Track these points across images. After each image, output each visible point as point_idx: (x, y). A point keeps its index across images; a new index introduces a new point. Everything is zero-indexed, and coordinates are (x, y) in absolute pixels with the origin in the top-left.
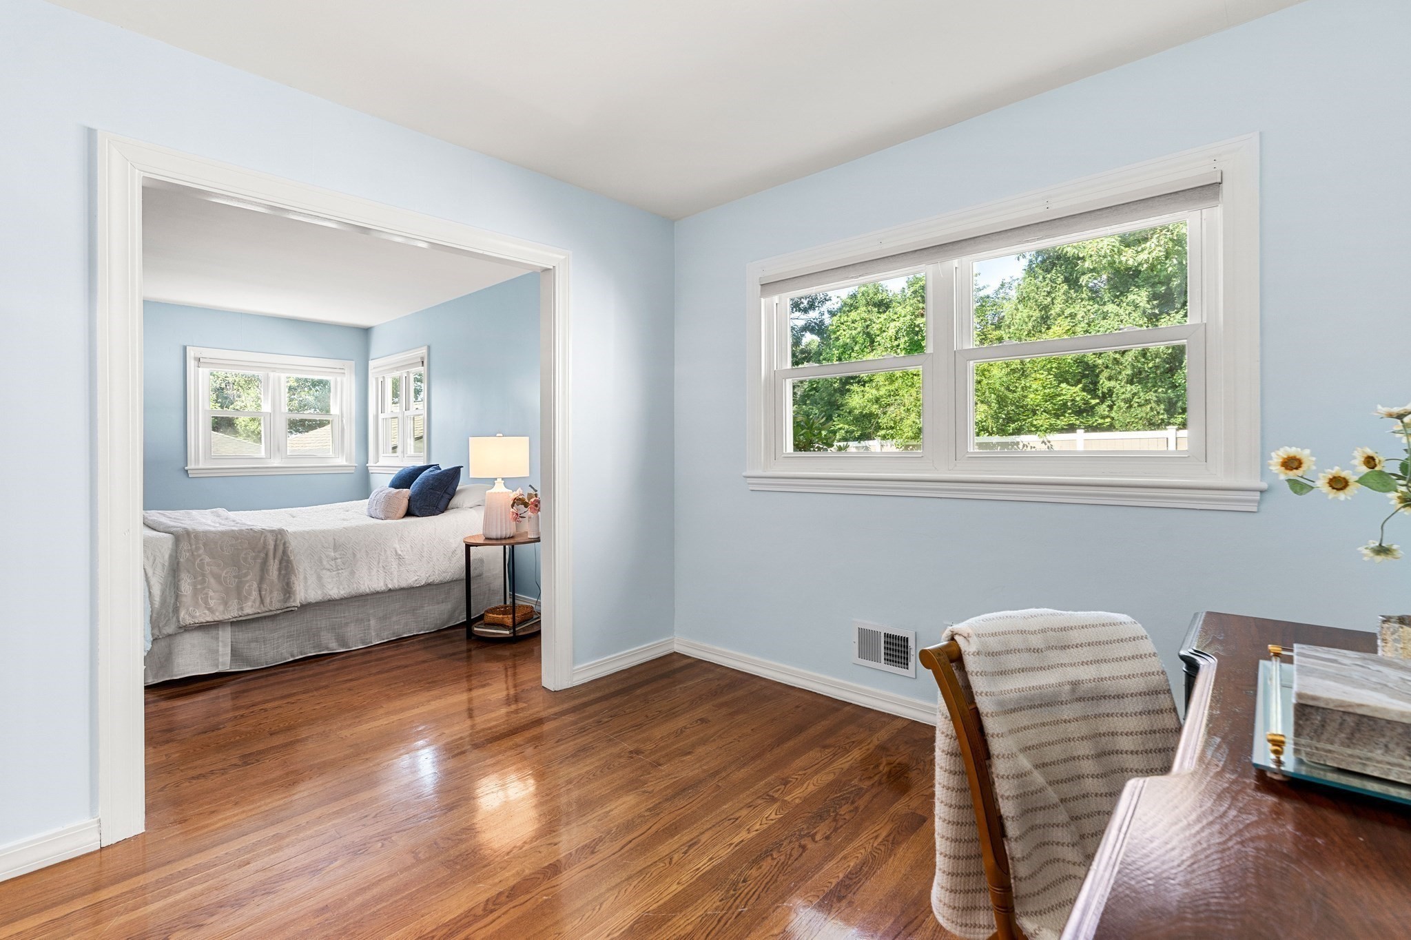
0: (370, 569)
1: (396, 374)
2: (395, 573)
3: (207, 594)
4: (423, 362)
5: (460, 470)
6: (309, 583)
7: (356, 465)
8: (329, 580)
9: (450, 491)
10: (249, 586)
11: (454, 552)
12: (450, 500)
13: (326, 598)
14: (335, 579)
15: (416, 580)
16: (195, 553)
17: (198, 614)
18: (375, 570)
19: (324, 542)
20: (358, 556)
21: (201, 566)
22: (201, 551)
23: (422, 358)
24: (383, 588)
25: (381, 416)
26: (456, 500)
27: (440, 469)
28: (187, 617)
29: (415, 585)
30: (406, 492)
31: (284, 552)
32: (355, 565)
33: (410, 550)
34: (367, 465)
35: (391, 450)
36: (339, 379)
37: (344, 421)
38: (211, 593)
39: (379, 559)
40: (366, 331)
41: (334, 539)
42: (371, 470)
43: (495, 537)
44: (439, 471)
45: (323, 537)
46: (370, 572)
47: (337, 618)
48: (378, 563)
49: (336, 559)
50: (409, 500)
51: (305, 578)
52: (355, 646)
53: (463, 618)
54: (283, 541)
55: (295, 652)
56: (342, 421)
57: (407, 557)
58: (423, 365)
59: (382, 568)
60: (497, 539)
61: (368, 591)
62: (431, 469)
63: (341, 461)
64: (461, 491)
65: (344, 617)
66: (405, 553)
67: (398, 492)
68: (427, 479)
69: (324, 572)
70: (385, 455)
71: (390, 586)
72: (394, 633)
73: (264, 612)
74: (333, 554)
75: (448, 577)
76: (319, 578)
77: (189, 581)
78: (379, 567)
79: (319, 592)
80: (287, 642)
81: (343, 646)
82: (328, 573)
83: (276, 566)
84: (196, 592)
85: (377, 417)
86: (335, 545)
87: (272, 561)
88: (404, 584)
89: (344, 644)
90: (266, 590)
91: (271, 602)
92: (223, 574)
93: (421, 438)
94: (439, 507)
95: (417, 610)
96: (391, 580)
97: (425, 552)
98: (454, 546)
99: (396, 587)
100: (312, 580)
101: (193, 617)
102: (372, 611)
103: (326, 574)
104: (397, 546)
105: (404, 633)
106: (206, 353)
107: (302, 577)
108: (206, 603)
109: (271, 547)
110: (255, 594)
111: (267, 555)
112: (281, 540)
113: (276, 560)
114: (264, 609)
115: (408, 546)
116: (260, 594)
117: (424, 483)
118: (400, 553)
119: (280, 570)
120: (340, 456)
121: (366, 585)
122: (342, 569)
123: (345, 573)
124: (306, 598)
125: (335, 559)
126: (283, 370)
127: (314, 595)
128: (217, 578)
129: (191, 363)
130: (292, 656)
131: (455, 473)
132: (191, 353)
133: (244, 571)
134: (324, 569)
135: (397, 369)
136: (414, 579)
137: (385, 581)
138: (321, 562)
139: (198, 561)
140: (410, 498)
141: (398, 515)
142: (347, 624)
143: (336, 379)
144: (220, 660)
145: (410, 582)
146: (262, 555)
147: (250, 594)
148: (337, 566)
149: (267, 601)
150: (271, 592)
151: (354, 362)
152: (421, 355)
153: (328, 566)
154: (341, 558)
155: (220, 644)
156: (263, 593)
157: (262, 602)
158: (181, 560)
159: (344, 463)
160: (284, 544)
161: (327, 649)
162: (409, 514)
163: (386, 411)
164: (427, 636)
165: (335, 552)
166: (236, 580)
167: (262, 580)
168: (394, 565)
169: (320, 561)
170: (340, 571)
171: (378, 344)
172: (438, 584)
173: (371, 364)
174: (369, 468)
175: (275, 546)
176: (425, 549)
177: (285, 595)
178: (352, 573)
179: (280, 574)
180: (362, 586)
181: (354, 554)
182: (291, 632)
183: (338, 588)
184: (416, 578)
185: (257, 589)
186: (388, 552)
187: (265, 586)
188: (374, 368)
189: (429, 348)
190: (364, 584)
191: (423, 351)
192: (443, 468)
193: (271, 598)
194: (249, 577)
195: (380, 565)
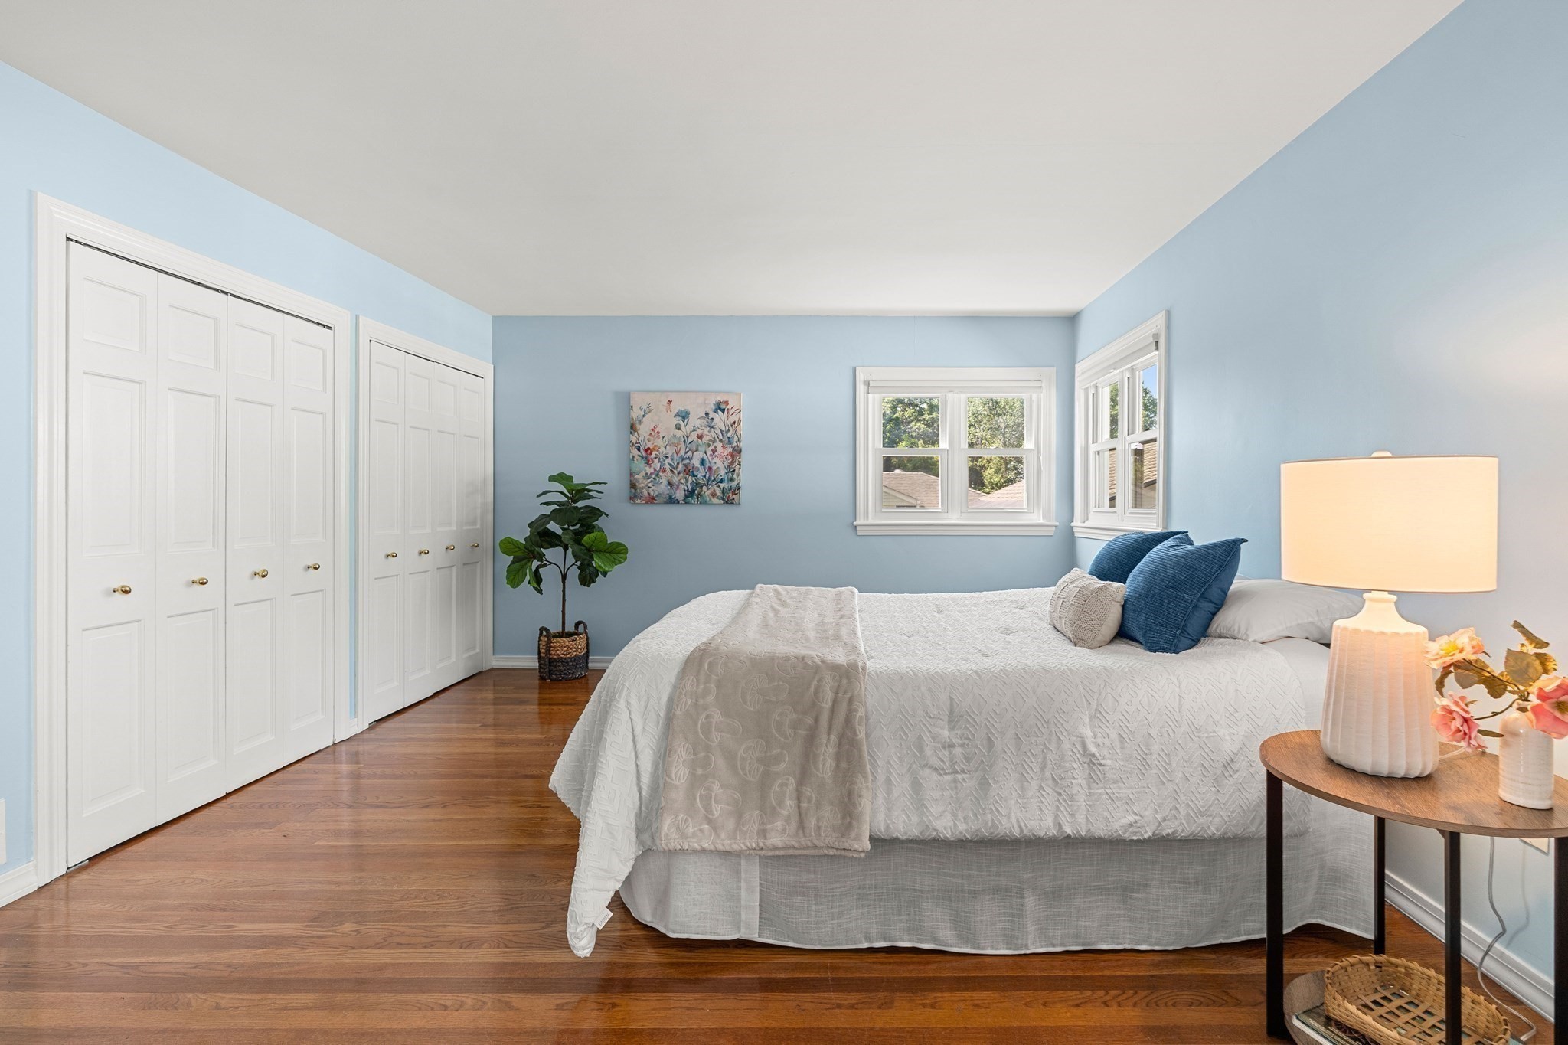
0: (1023, 780)
1: (1114, 375)
2: (1082, 798)
3: (709, 789)
4: (1157, 342)
5: (1239, 550)
6: (895, 793)
7: (1057, 524)
8: (936, 795)
9: (1214, 593)
10: (782, 785)
11: (1228, 764)
12: (1214, 614)
13: (927, 835)
14: (947, 794)
15: (1131, 825)
16: (701, 702)
17: (691, 830)
18: (1034, 784)
19: (929, 703)
20: (999, 746)
21: (707, 730)
22: (710, 698)
23: (1156, 336)
24: (1053, 832)
25: (1093, 448)
26: (1226, 619)
27: (1191, 544)
28: (673, 832)
29: (1127, 836)
30: (1118, 588)
31: (849, 721)
32: (991, 767)
33: (1117, 744)
34: (1072, 524)
35: (1107, 503)
36: (1034, 396)
37: (1041, 458)
38: (717, 789)
39: (1045, 759)
40: (1072, 320)
41: (951, 699)
42: (1078, 532)
43: (1368, 769)
44: (1189, 548)
45: (930, 690)
46: (1023, 789)
47: (953, 876)
48: (1043, 769)
49: (952, 746)
50: (1123, 607)
51: (888, 781)
52: (992, 947)
53: (1256, 928)
54: (848, 695)
55: (873, 931)
56: (1039, 458)
57: (1108, 762)
58: (1157, 349)
59: (1050, 782)
60: (1376, 778)
61: (1016, 833)
62: (1171, 541)
63: (1037, 518)
64: (1242, 595)
65: (969, 876)
66: (1105, 752)
67: (1101, 589)
68: (1162, 564)
69: (927, 771)
70: (1097, 509)
71: (1068, 830)
72: (1077, 936)
73: (804, 848)
74: (946, 733)
75: (1213, 827)
76: (916, 786)
77: (684, 757)
78: (1042, 780)
79: (915, 819)
80: (858, 907)
81: (966, 942)
82: (935, 776)
83: (831, 750)
84: (695, 781)
85: (1086, 449)
86: (951, 712)
87: (824, 736)
88: (1100, 830)
89: (966, 937)
90: (810, 801)
91: (819, 827)
92: (741, 753)
93: (1154, 482)
94: (1190, 630)
95: (1132, 891)
96: (1072, 815)
97: (1155, 756)
98: (1229, 747)
99: (1083, 833)
100: (902, 787)
101: (684, 836)
102: (1027, 876)
103: (929, 778)
104: (1088, 732)
105: (1102, 940)
106: (877, 374)
107: (881, 778)
108: (708, 808)
109: (827, 705)
110: (790, 803)
111: (817, 720)
112: (845, 692)
113: (833, 737)
114: (804, 841)
115: (1113, 734)
116: (799, 807)
117: (1154, 572)
118: (1093, 749)
119: (838, 757)
120: (1035, 509)
121: (1014, 820)
122: (963, 772)
123: (969, 783)
124: (888, 827)
125: (950, 746)
126: (963, 389)
127: (903, 824)
128: (730, 757)
129: (861, 388)
130: (868, 938)
131: (1227, 554)
132: (861, 376)
133: (774, 752)
134: (925, 766)
135: (1114, 366)
136: (1125, 821)
137: (1056, 816)
138: (921, 749)
139: (702, 719)
140: (1126, 601)
141: (1100, 637)
142: (974, 893)
143: (1031, 396)
144: (743, 917)
145: (1116, 826)
146: (809, 720)
147: (781, 803)
148: (953, 763)
149: (811, 823)
150: (818, 806)
151: (1054, 370)
152: (1153, 331)
153: (934, 761)
154: (962, 745)
155: (743, 884)
156: (804, 805)
157: (801, 826)
158: (678, 713)
159: (1041, 521)
160: (851, 701)
161: (935, 940)
162: (1123, 634)
163: (1100, 441)
164: (1157, 958)
165: (952, 728)
166: (762, 768)
167: (803, 777)
168: (1080, 778)
169: (920, 746)
170: (959, 777)
171: (1087, 333)
172: (1185, 841)
173: (1079, 368)
174: (1075, 530)
175: (835, 702)
176: (1155, 748)
177: (844, 817)
178: (984, 784)
179: (837, 766)
180: (1004, 821)
181: (989, 739)
182: (864, 888)
183: (954, 815)
184: (1131, 818)
185: (795, 795)
186: (1067, 746)
187: (808, 791)
188: (1082, 373)
189: (1168, 313)
190: (1009, 817)
191: (1158, 323)
192: (1200, 540)
193: (818, 820)
194: (783, 766)
195: (1048, 774)
